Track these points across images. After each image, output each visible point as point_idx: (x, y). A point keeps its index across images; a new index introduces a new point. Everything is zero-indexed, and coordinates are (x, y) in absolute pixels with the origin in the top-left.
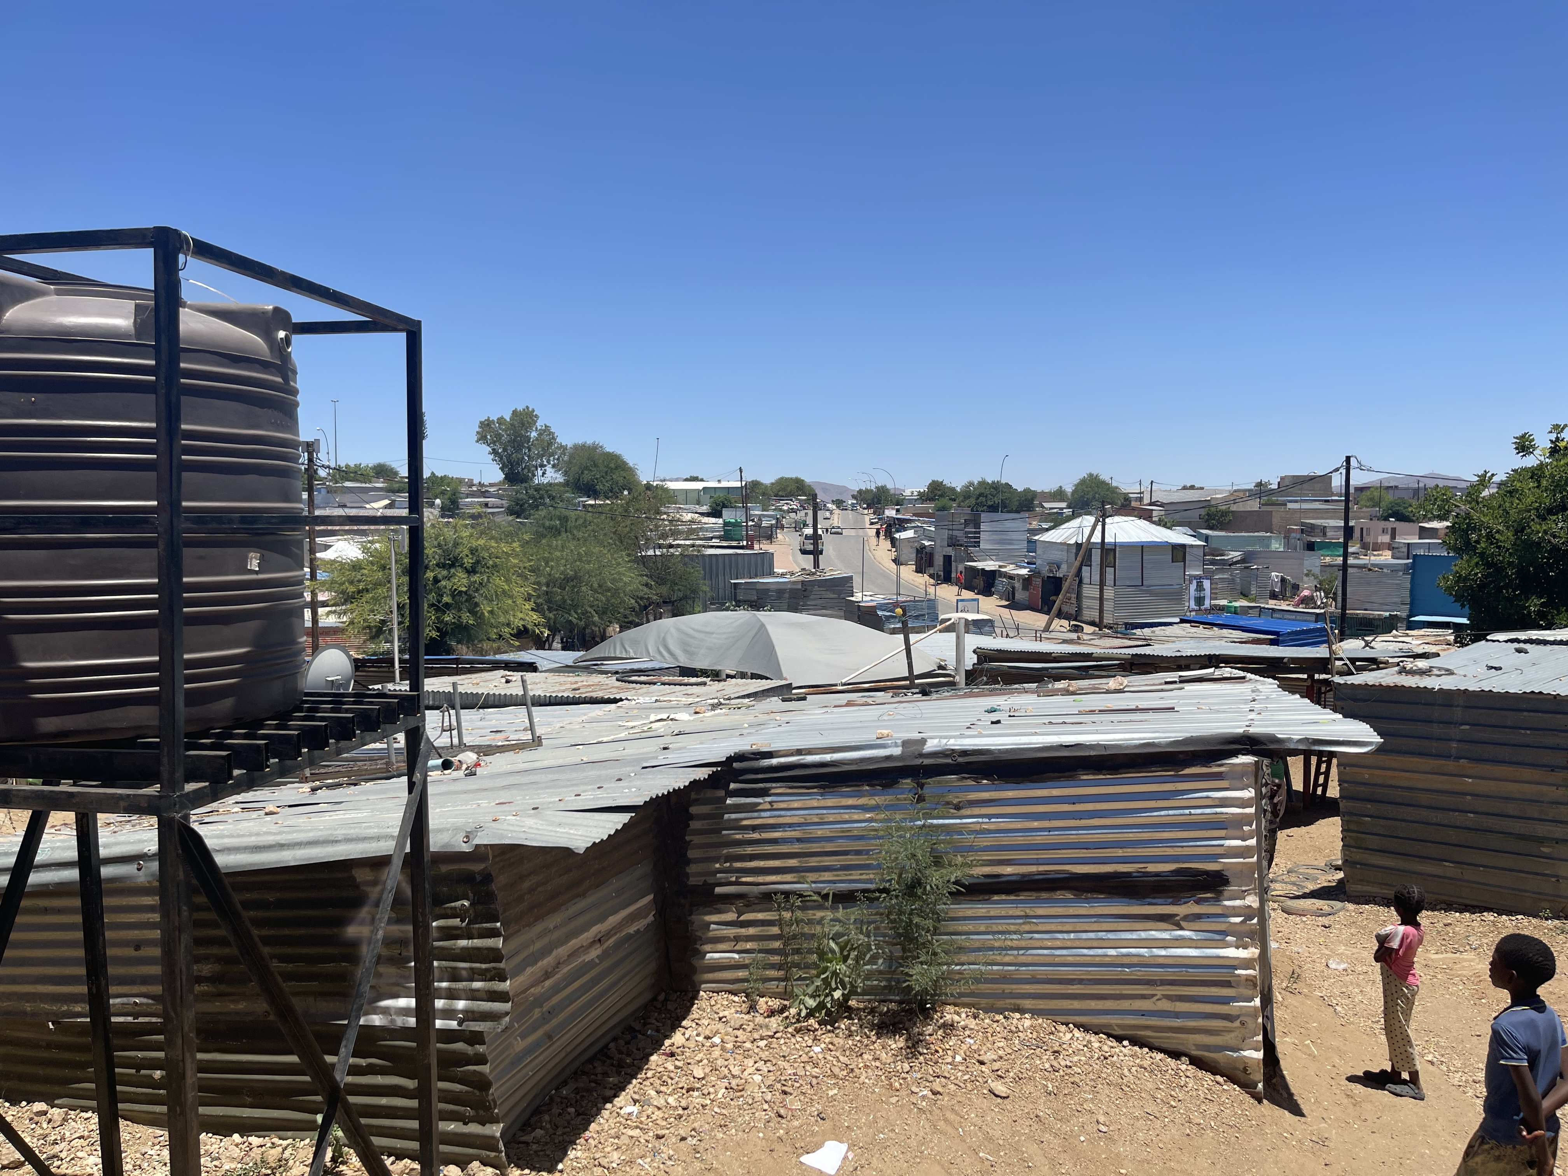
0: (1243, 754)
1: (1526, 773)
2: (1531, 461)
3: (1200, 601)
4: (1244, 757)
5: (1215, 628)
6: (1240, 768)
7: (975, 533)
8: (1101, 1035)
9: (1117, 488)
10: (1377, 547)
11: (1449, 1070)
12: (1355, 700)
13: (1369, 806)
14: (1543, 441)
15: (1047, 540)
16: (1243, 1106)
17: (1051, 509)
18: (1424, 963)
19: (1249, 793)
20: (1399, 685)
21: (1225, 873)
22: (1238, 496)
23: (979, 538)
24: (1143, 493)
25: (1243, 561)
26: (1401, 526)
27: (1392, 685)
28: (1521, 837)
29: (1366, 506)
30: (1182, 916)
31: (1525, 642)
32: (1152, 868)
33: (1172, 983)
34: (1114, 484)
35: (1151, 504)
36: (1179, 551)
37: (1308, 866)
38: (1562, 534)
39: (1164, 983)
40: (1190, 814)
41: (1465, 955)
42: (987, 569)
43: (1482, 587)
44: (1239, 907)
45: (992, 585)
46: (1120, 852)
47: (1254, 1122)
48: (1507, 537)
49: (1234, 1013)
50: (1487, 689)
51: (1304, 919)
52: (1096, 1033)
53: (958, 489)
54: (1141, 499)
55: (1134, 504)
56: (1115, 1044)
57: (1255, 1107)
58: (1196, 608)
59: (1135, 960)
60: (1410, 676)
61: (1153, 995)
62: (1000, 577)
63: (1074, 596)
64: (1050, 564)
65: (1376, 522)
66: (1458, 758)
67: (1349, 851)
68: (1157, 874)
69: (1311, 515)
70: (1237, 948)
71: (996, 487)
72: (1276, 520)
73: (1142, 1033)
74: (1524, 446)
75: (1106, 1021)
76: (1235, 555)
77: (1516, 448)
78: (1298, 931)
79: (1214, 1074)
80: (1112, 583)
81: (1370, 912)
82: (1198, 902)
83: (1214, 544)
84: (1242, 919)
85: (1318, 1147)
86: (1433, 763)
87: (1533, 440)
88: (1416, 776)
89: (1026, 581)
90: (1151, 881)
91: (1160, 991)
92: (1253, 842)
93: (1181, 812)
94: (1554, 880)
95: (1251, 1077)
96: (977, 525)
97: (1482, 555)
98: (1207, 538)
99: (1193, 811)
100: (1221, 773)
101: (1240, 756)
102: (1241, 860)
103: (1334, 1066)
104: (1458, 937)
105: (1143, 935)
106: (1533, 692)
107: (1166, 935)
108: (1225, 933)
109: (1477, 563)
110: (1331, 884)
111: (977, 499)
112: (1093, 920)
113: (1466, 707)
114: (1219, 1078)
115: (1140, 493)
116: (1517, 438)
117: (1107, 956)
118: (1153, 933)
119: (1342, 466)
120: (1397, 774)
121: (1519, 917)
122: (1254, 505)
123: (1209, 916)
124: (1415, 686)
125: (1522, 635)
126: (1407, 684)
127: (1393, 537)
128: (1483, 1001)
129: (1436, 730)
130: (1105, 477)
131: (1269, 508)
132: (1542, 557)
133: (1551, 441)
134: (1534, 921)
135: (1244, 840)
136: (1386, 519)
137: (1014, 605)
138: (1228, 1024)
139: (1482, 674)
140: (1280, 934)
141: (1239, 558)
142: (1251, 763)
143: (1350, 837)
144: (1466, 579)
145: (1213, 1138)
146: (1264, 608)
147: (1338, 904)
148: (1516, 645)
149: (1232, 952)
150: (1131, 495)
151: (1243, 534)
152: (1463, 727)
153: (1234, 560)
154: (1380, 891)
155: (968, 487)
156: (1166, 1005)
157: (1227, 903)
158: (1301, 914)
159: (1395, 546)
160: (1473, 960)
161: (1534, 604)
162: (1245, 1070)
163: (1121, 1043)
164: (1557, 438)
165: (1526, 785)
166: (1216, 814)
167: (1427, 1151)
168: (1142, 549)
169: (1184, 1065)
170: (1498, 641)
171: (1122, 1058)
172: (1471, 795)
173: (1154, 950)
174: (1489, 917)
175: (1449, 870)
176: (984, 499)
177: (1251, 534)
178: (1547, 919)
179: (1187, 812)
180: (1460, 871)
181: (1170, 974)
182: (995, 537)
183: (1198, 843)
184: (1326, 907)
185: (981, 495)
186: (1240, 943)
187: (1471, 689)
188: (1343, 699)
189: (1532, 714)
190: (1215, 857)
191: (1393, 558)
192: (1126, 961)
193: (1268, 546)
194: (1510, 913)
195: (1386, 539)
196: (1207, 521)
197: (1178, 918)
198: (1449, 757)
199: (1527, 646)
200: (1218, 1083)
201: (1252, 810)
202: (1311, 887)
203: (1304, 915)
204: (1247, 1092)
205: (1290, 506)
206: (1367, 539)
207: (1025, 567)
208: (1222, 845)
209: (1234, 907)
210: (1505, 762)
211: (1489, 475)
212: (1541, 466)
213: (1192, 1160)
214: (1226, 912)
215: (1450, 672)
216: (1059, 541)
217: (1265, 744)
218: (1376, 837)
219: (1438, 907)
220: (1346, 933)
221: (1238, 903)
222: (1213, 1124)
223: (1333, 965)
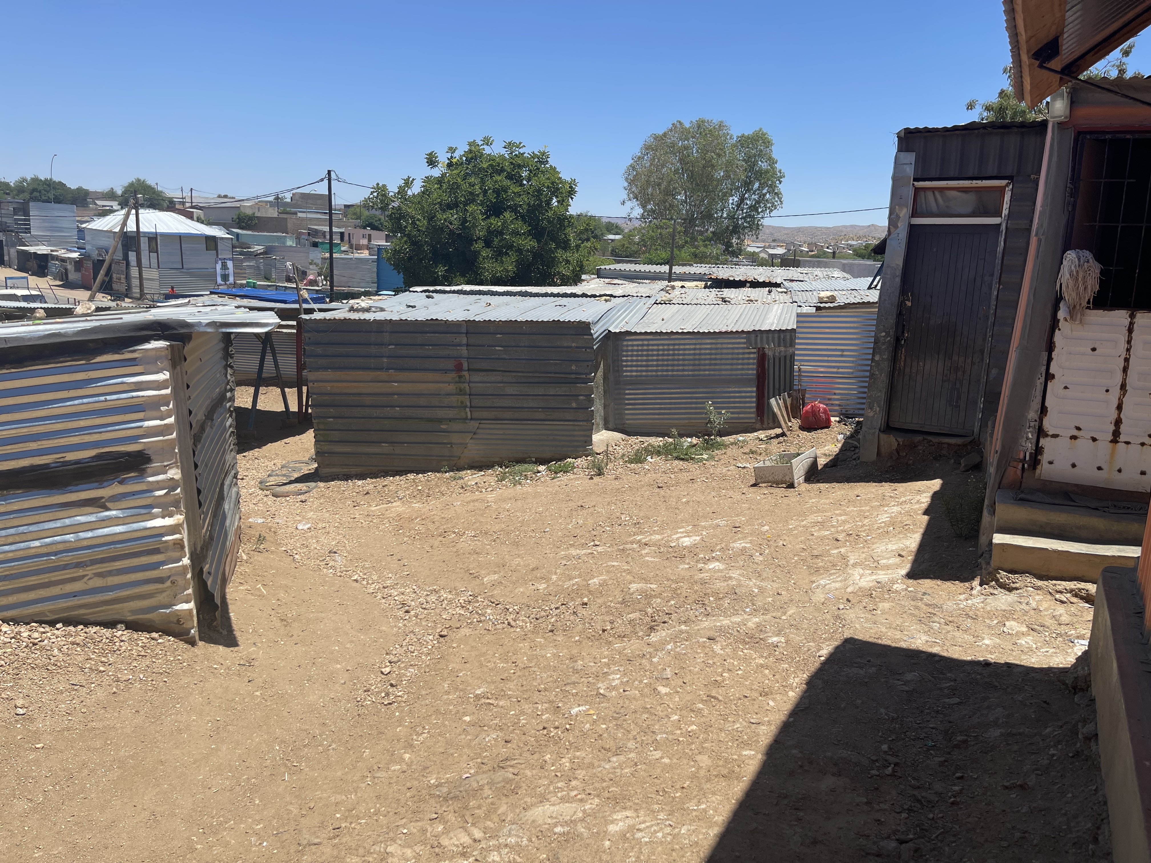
0: (155, 340)
1: (430, 376)
2: (436, 173)
3: (225, 277)
4: (156, 342)
5: (237, 298)
6: (154, 353)
7: (25, 220)
8: (33, 624)
9: (161, 192)
10: (359, 248)
11: (368, 583)
12: (318, 332)
13: (332, 410)
14: (443, 158)
15: (94, 228)
16: (177, 653)
17: (103, 206)
18: (366, 513)
19: (165, 376)
20: (347, 318)
21: (146, 452)
22: (260, 204)
23: (29, 225)
24: (185, 198)
25: (265, 253)
26: (374, 233)
27: (343, 318)
28: (429, 420)
29: (352, 219)
30: (107, 498)
31: (433, 292)
32: (71, 456)
33: (102, 561)
34: (160, 189)
35: (192, 207)
36: (211, 242)
37: (296, 462)
38: (456, 222)
39: (94, 562)
40: (106, 401)
41: (394, 504)
42: (39, 252)
43: (410, 258)
44: (163, 481)
45: (46, 267)
46: (33, 446)
47: (185, 664)
48: (423, 224)
49: (164, 575)
50: (404, 319)
51: (288, 499)
52: (27, 624)
53: (12, 184)
54: (183, 203)
55: (177, 206)
56: (48, 629)
57: (188, 651)
58: (223, 283)
59: (61, 547)
60: (356, 313)
61: (84, 576)
62: (53, 260)
63: (123, 277)
64: (99, 249)
65: (358, 229)
66: (388, 369)
67: (320, 444)
68: (77, 462)
69: (315, 222)
70: (163, 517)
71: (49, 184)
72: (290, 225)
73: (76, 613)
74: (432, 161)
75: (37, 610)
76: (258, 248)
77: (427, 162)
78: (283, 508)
79: (149, 632)
80: (156, 266)
81: (335, 486)
82: (121, 483)
83: (242, 240)
84: (165, 491)
85: (244, 668)
86: (372, 374)
87: (437, 157)
88: (361, 384)
89: (78, 264)
90: (71, 470)
91: (90, 571)
92: (171, 420)
93: (96, 399)
94: (449, 446)
95: (184, 626)
96: (26, 213)
97: (409, 236)
98: (238, 235)
99: (108, 398)
100: (135, 359)
101: (152, 342)
102: (161, 438)
103: (278, 600)
104: (391, 493)
105: (67, 522)
106: (432, 319)
107: (92, 518)
108: (151, 506)
109: (406, 242)
110: (310, 472)
111: (31, 193)
112: (12, 516)
113: (391, 332)
114: (155, 635)
115: (183, 198)
116: (427, 155)
117: (30, 548)
118: (78, 518)
119: (325, 177)
120: (349, 384)
121: (429, 474)
122: (273, 213)
123: (133, 494)
124: (357, 318)
125: (431, 288)
126: (352, 318)
127: (370, 240)
128: (401, 531)
129: (373, 350)
130: (151, 182)
131: (285, 216)
132: (444, 237)
133: (448, 159)
134: (438, 475)
135: (162, 419)
136: (365, 228)
137: (68, 285)
138: (160, 586)
139: (403, 310)
140: (268, 513)
141: (262, 251)
142: (163, 348)
143: (320, 434)
144: (399, 252)
145: (141, 689)
146: (279, 286)
147: (313, 484)
148: (427, 294)
149: (158, 522)
150: (175, 200)
151: (265, 234)
152: (390, 347)
153: (259, 252)
154: (342, 470)
155: (21, 182)
156: (98, 582)
157: (151, 479)
158: (285, 495)
159: (371, 246)
160: (398, 506)
161: (441, 270)
162: (178, 621)
163: (54, 626)
164: (452, 157)
165: (431, 384)
166: (133, 397)
167: (337, 648)
168: (180, 238)
169: (120, 632)
170: (417, 292)
171: (54, 640)
172: (398, 394)
173: (80, 534)
174: (411, 476)
175: (385, 448)
176: (38, 194)
177: (272, 234)
178: (446, 473)
179: (102, 398)
180: (392, 448)
181: (99, 554)
182: (46, 224)
183: (117, 427)
184: (305, 488)
185: (34, 190)
186: (165, 513)
187: (394, 319)
188: (309, 331)
189: (432, 335)
190: (134, 439)
191: (370, 255)
192: (54, 549)
193: (284, 243)
194: (424, 472)
195: (365, 242)
196: (238, 223)
197: (103, 500)
198: (382, 369)
199: (434, 295)
200: (153, 639)
201: (168, 391)
202: (296, 475)
203: (288, 496)
204: (181, 640)
205: (300, 215)
206: (354, 242)
207: (75, 252)
208: (141, 427)
209: (157, 482)
210: (417, 370)
211: (411, 179)
212: (443, 175)
213: (116, 714)
214: (150, 487)
215: (382, 310)
216: (105, 229)
217: (176, 329)
218: (336, 432)
219: (379, 475)
220: (317, 503)
221: (161, 477)
222: (141, 676)
223: (300, 527)
